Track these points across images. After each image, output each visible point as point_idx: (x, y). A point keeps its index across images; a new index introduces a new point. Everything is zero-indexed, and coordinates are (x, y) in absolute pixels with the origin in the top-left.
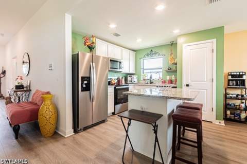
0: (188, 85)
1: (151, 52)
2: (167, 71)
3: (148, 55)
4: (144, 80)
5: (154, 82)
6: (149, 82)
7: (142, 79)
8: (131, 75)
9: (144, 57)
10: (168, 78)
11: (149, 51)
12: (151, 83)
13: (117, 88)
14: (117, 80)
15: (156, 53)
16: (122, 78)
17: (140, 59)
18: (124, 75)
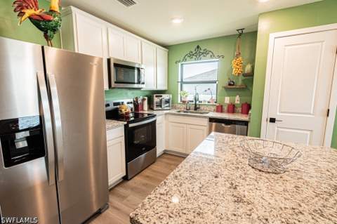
0: (273, 120)
1: (197, 49)
2: (226, 88)
3: (191, 55)
4: (184, 102)
5: (202, 108)
6: (193, 107)
7: (179, 101)
8: (160, 93)
9: (185, 59)
10: (227, 100)
11: (193, 49)
12: (196, 108)
13: (131, 125)
14: (132, 106)
15: (206, 53)
16: (143, 100)
17: (176, 63)
18: (147, 93)
